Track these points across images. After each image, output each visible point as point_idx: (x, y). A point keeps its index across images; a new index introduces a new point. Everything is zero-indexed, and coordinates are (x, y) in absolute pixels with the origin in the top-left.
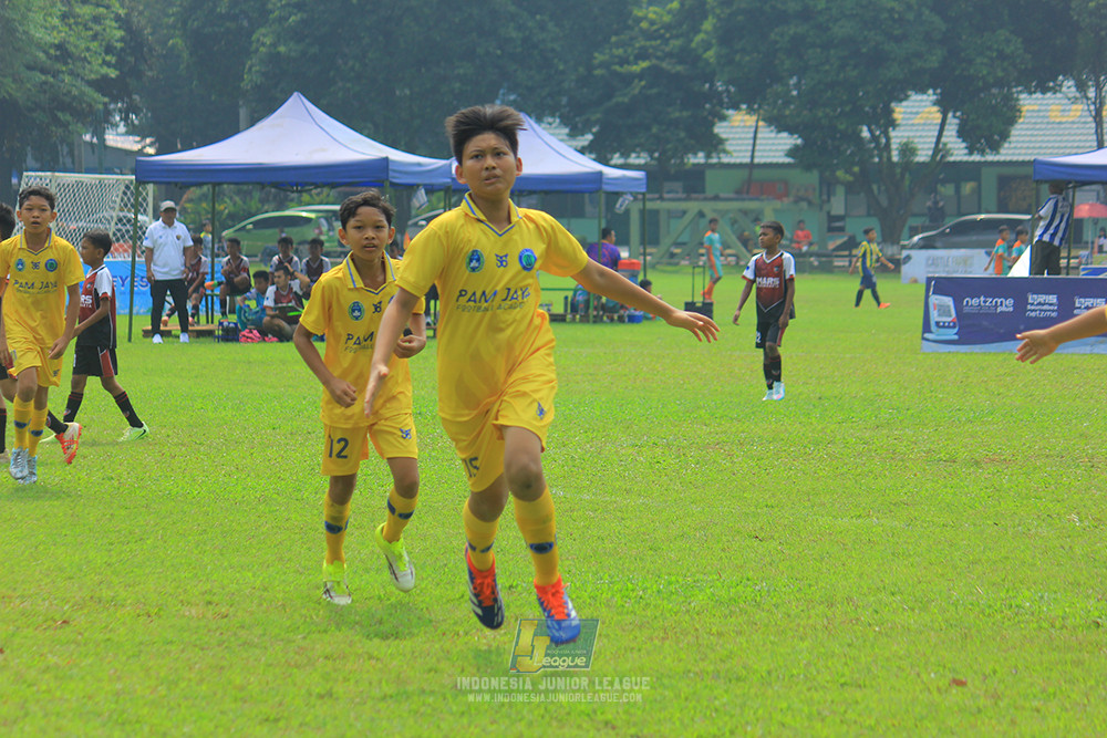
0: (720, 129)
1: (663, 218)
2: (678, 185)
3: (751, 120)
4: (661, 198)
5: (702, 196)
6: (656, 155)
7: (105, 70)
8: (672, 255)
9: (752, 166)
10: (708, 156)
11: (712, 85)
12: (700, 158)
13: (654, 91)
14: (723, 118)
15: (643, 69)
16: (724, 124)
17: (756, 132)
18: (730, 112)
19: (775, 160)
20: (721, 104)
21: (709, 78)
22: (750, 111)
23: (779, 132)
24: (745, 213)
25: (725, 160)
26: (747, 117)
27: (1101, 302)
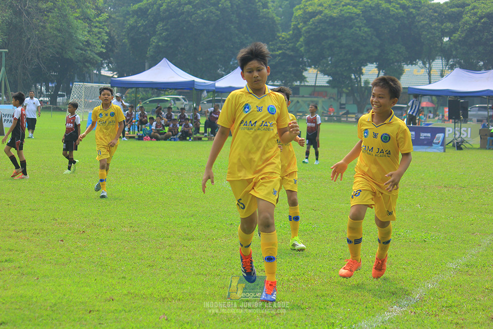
0: (305, 74)
3: (315, 71)
5: (298, 96)
6: (284, 82)
7: (102, 49)
9: (315, 86)
10: (301, 83)
11: (303, 59)
12: (298, 83)
13: (283, 60)
14: (306, 70)
15: (280, 53)
16: (306, 72)
17: (317, 75)
18: (308, 68)
19: (323, 85)
20: (305, 65)
21: (302, 57)
22: (315, 68)
23: (324, 75)
25: (306, 84)
26: (314, 70)
27: (429, 135)
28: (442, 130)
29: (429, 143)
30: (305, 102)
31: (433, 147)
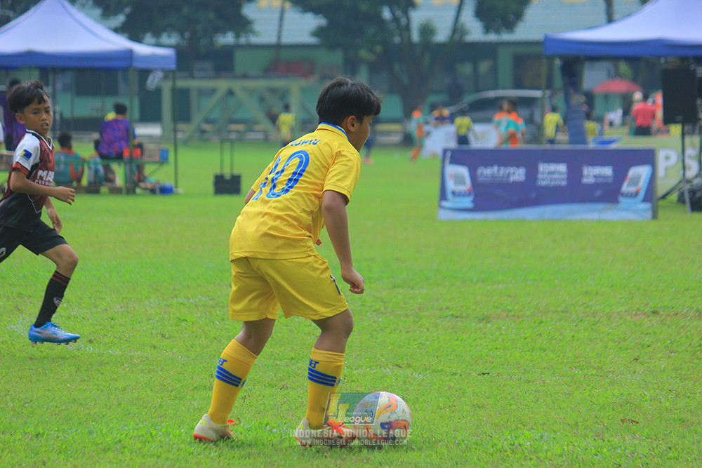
0: (248, 10)
1: (194, 96)
2: (208, 65)
4: (192, 77)
5: (231, 74)
6: (187, 35)
8: (203, 132)
9: (278, 47)
10: (237, 37)
12: (229, 38)
16: (252, 5)
17: (282, 14)
19: (300, 41)
23: (305, 12)
24: (273, 91)
25: (254, 40)
27: (608, 171)
28: (648, 157)
29: (609, 194)
30: (250, 92)
31: (620, 206)
